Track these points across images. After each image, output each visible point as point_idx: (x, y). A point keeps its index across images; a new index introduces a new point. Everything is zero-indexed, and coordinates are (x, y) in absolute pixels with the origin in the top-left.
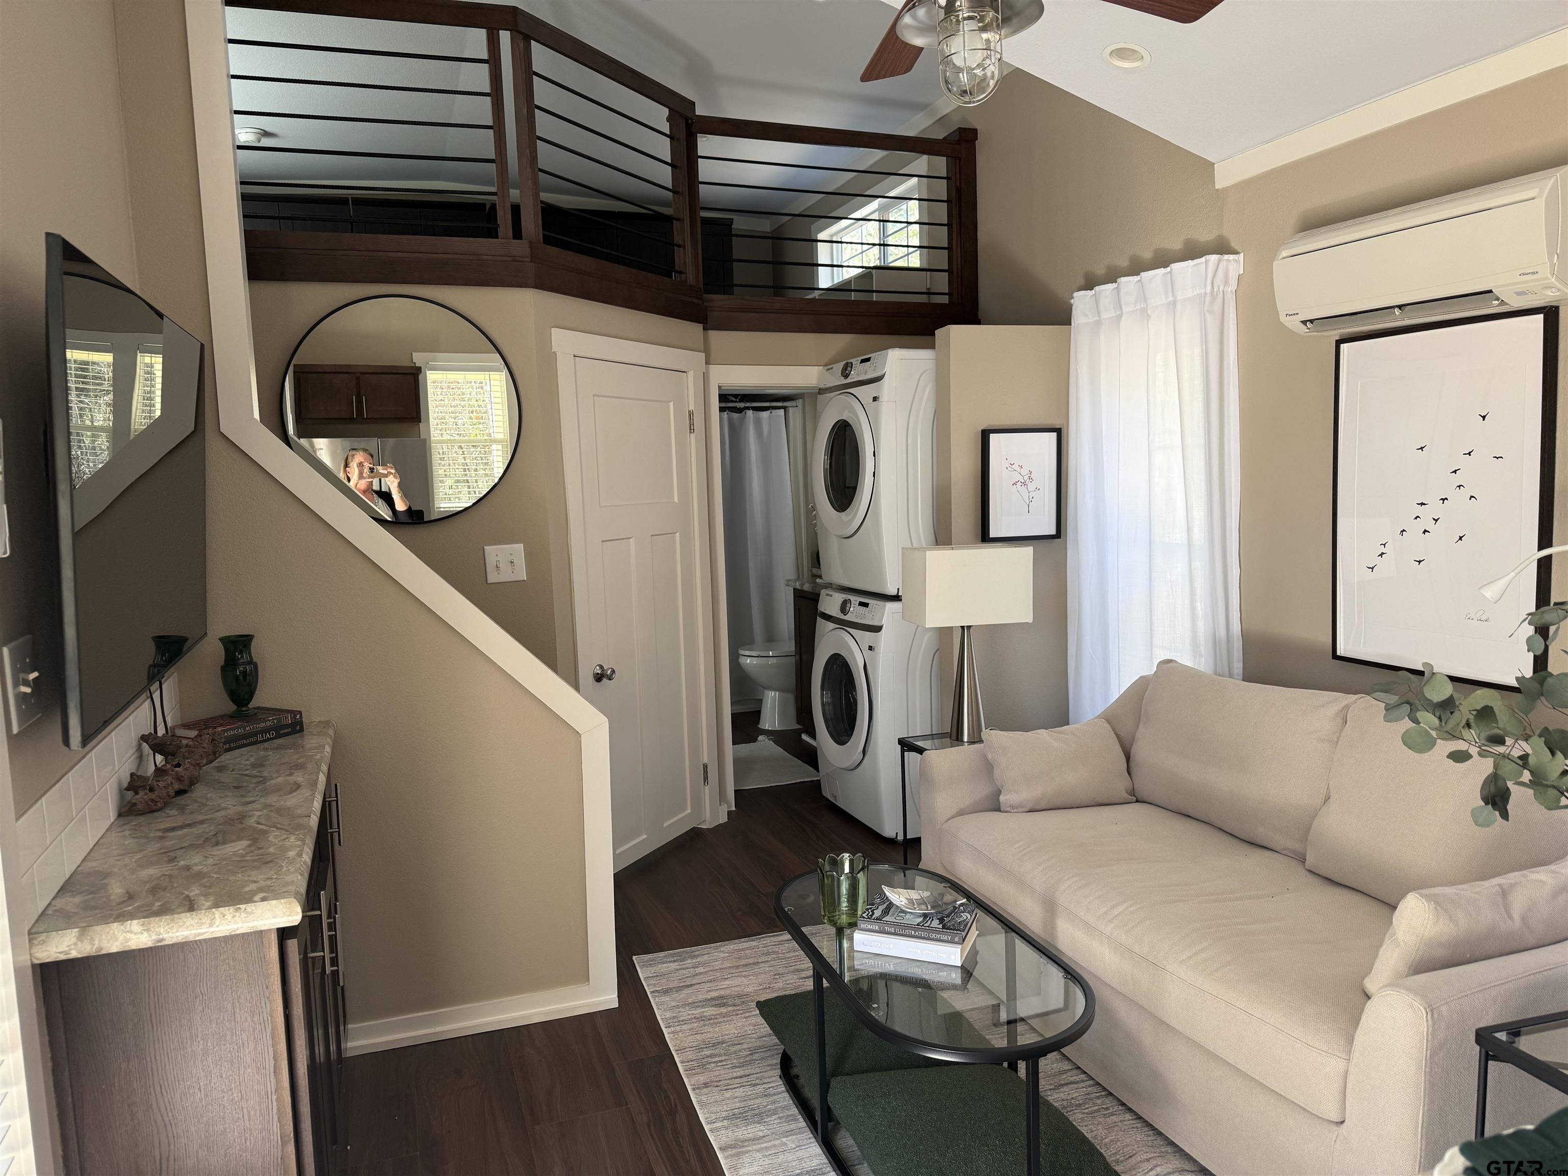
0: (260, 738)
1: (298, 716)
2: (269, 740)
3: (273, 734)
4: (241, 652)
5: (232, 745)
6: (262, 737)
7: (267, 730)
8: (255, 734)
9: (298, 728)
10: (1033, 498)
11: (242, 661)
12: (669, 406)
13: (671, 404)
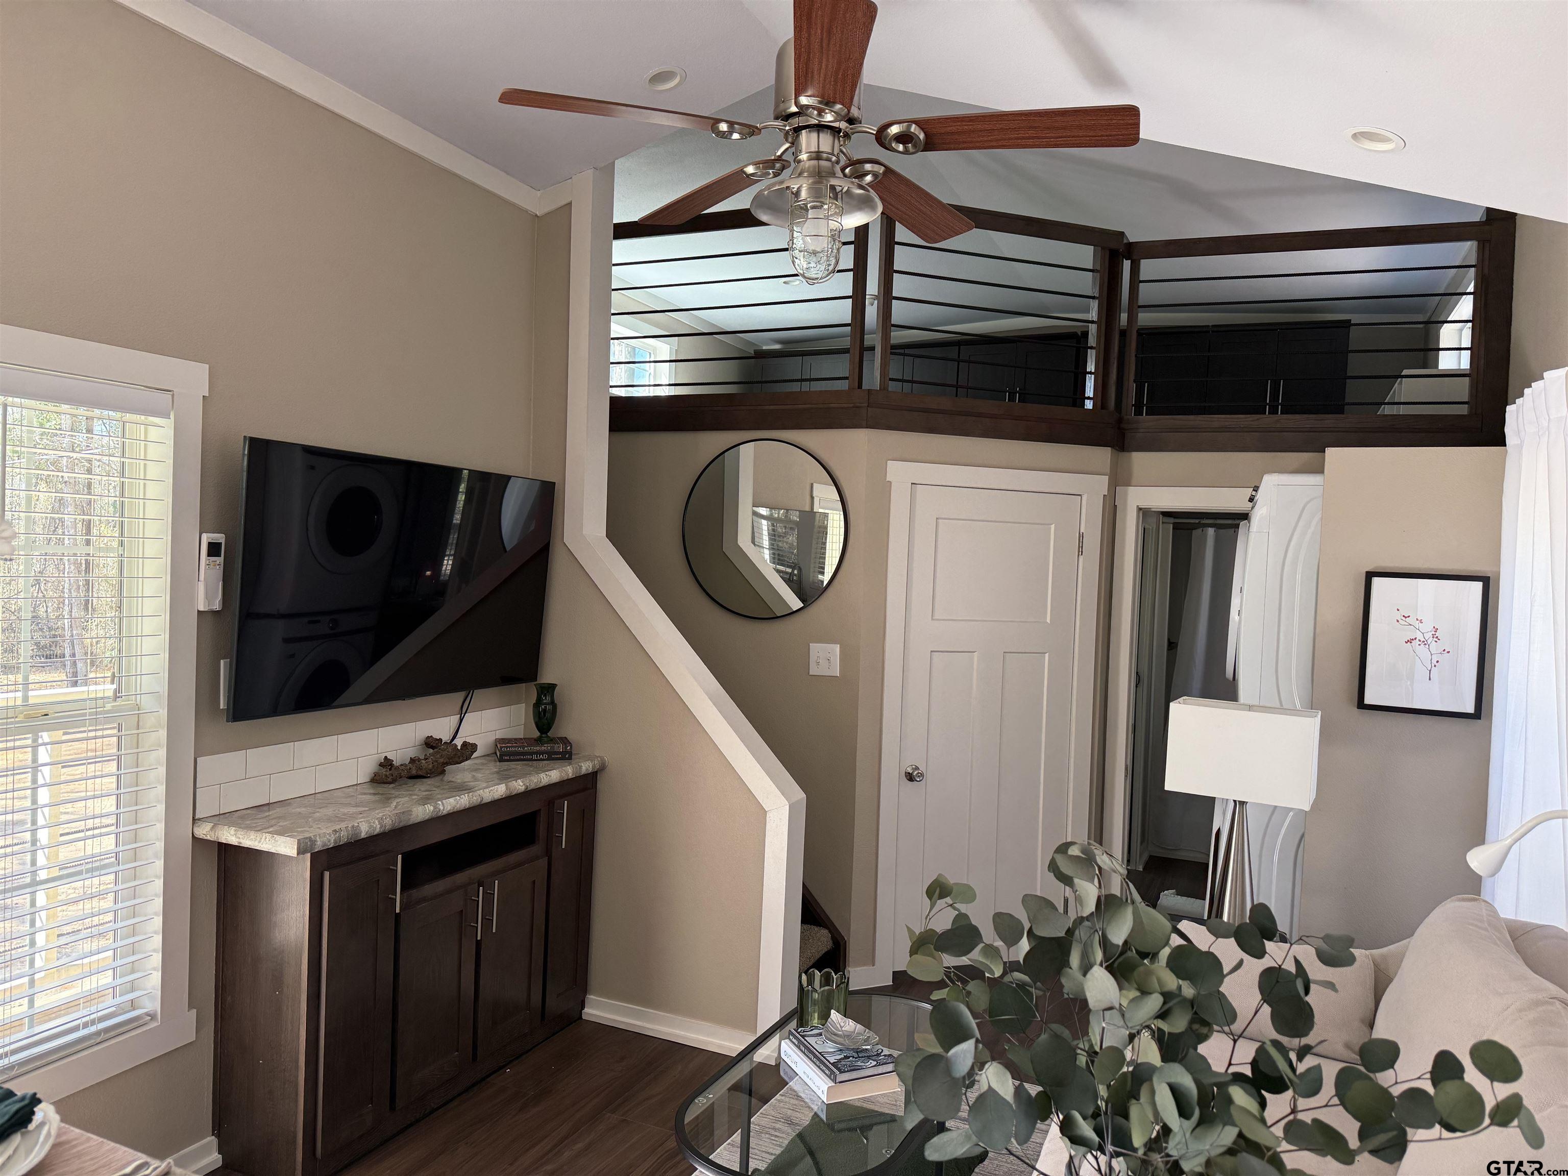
0: (535, 757)
1: (569, 748)
2: (542, 760)
3: (545, 756)
4: (545, 696)
5: (511, 758)
6: (537, 757)
7: (542, 753)
8: (532, 754)
9: (567, 756)
10: (1438, 662)
11: (545, 702)
12: (1050, 528)
13: (1053, 526)
